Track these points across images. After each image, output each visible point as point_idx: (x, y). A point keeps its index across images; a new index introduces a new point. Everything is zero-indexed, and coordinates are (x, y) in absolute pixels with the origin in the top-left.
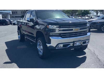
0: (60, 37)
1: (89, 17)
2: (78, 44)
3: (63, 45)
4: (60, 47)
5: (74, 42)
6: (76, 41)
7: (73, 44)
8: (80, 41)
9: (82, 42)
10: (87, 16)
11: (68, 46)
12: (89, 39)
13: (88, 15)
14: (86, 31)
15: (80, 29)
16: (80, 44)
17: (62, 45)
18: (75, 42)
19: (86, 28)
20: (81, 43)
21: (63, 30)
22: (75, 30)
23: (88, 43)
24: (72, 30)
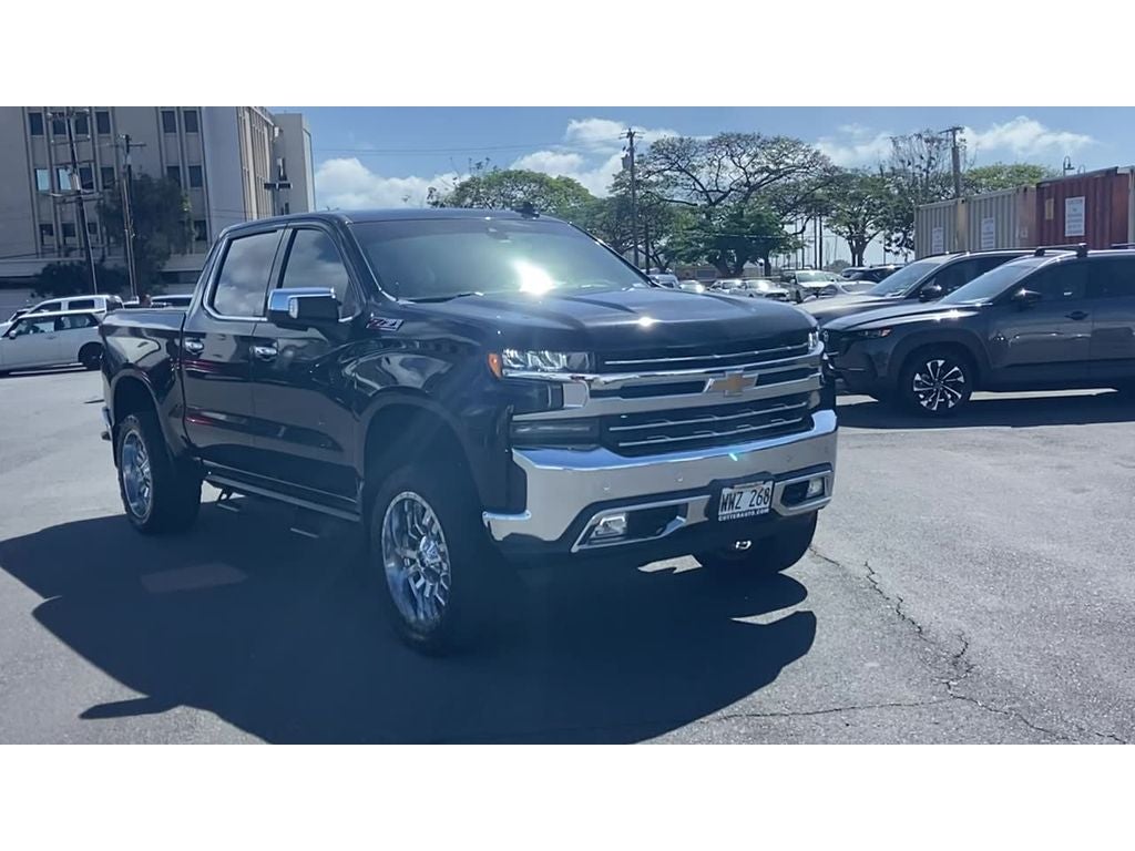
0: (603, 453)
1: (785, 279)
2: (746, 502)
3: (631, 516)
4: (600, 538)
5: (714, 489)
6: (731, 483)
7: (711, 509)
8: (764, 476)
9: (781, 485)
10: (768, 272)
11: (671, 529)
12: (828, 466)
13: (772, 260)
14: (805, 396)
15: (761, 381)
16: (764, 508)
17: (617, 520)
18: (726, 491)
19: (803, 373)
20: (769, 496)
21: (627, 391)
22: (720, 385)
23: (822, 494)
24: (697, 386)
